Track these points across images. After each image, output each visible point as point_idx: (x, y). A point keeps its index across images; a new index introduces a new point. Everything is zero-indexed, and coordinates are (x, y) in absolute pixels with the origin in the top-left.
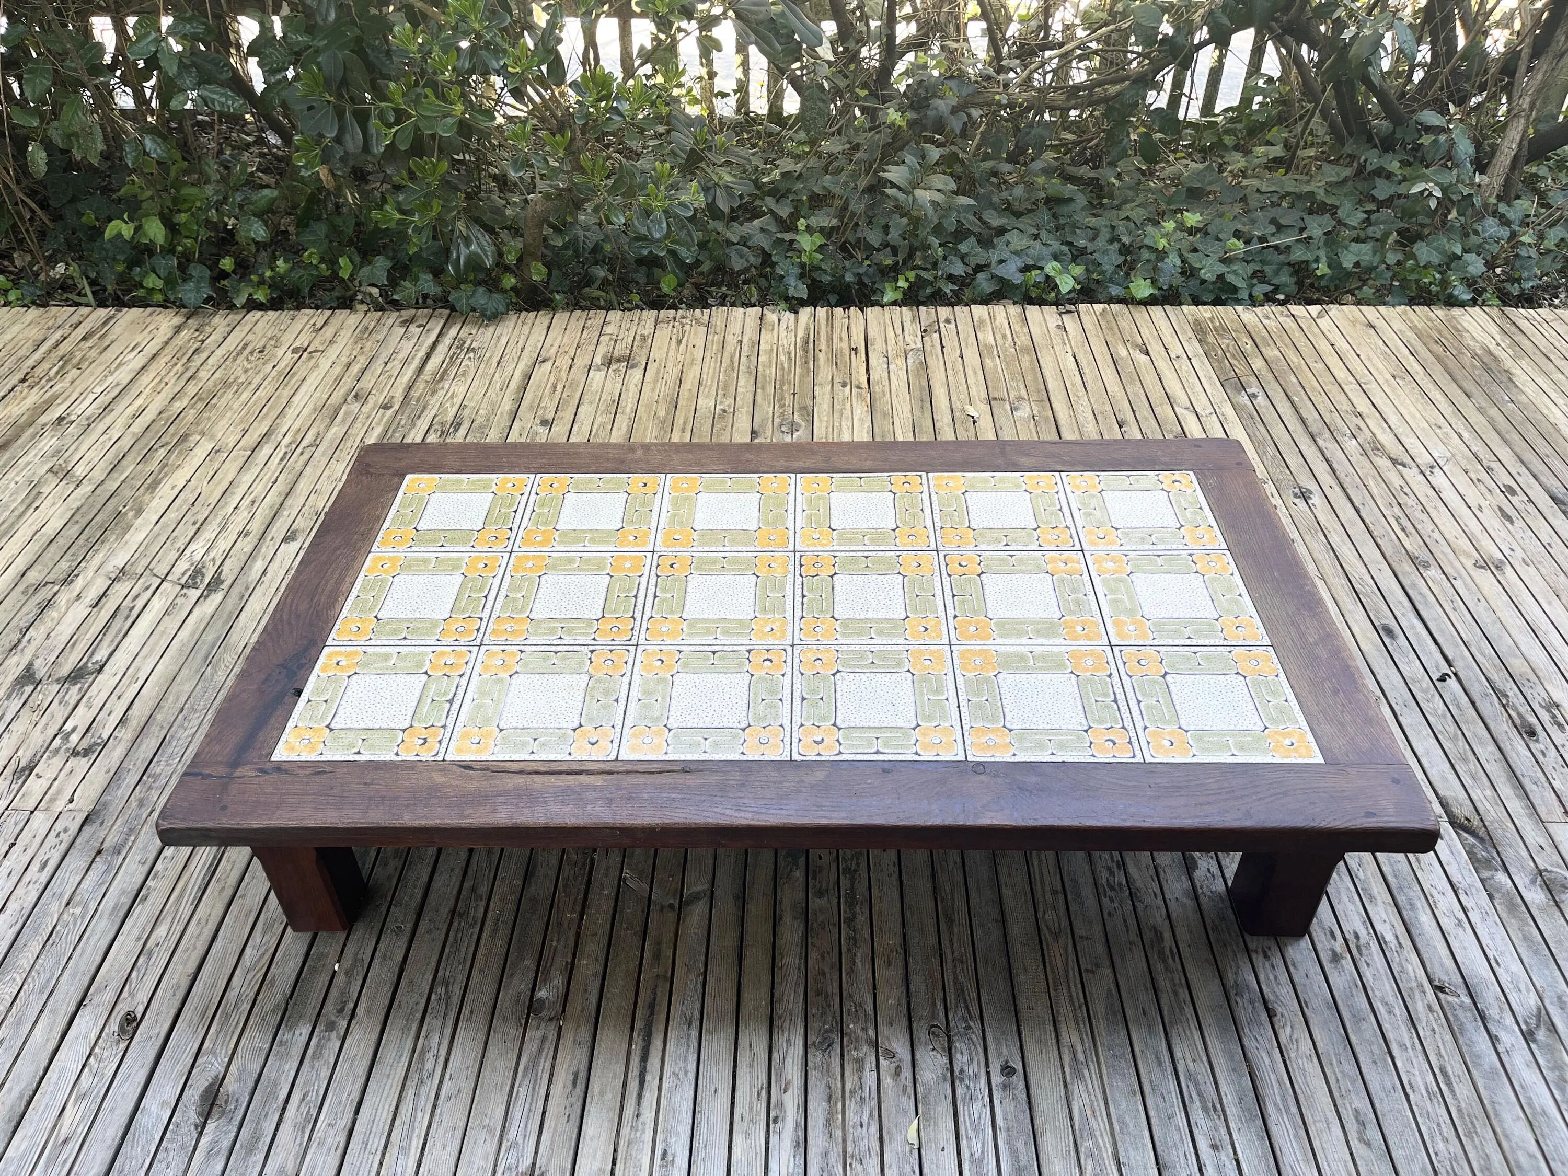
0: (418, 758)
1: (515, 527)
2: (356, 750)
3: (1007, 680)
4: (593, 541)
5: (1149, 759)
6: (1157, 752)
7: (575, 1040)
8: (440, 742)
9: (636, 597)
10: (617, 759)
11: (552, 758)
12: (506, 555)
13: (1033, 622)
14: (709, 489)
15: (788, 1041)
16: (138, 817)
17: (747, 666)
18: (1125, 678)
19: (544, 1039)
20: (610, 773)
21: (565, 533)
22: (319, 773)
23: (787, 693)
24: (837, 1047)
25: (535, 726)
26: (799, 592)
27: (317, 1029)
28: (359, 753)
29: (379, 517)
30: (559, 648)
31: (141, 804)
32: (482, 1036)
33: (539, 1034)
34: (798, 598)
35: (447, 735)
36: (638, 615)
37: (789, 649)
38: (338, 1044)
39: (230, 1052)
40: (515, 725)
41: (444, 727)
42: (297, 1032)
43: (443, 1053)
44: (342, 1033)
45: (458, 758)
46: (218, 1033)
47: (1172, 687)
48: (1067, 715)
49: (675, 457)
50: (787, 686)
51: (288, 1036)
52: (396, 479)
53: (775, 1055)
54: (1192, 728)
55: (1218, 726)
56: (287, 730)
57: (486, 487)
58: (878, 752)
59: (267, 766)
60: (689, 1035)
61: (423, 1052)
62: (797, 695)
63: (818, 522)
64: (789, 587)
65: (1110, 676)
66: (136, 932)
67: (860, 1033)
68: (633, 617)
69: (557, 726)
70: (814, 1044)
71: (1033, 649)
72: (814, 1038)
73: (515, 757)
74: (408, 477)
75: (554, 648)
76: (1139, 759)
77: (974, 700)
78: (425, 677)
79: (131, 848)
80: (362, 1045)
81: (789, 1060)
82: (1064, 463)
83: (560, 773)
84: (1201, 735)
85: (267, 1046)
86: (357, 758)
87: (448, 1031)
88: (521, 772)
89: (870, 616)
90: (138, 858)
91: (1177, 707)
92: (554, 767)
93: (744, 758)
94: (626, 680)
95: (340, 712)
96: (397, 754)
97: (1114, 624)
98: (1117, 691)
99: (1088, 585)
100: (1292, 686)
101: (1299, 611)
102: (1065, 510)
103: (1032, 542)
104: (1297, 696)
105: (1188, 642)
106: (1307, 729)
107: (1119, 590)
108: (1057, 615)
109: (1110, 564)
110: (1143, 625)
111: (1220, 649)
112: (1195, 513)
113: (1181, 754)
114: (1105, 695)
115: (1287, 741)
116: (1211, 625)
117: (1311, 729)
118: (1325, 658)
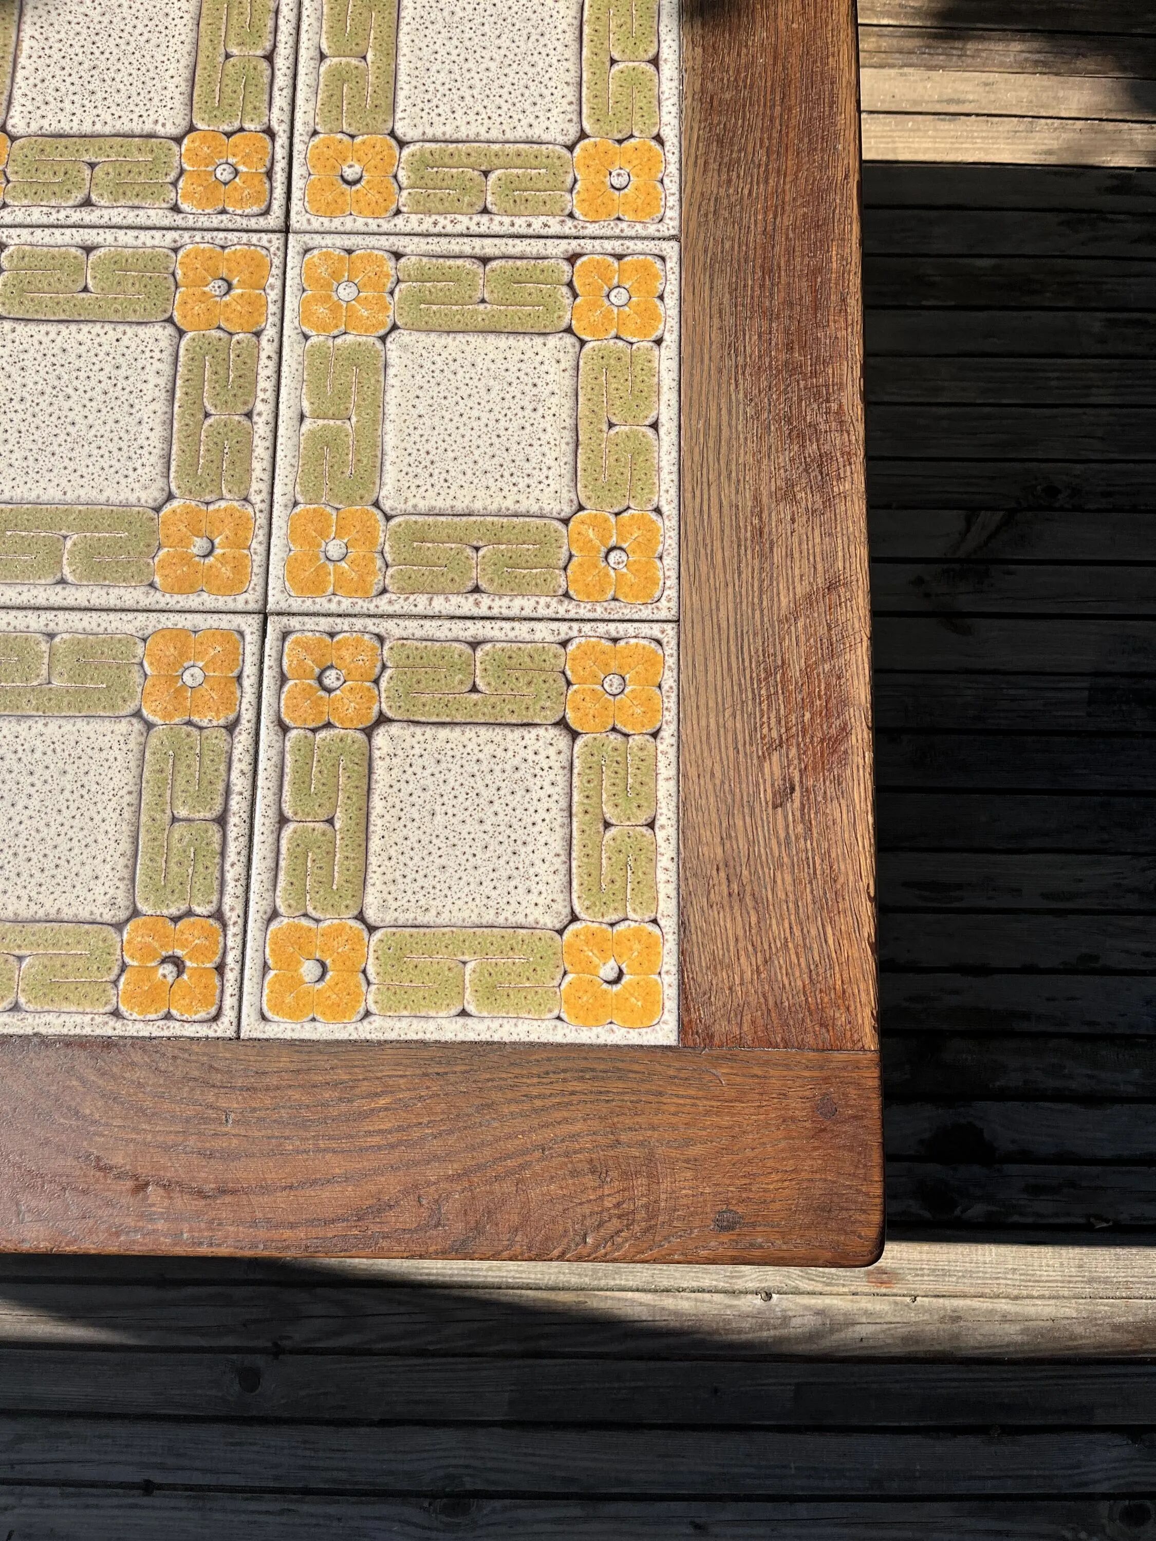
5: (250, 1027)
6: (277, 1007)
18: (268, 733)
47: (380, 767)
48: (87, 871)
54: (389, 918)
55: (456, 910)
65: (231, 728)
71: (60, 622)
76: (225, 1028)
91: (375, 844)
97: (293, 534)
98: (239, 783)
99: (266, 369)
100: (681, 775)
101: (787, 494)
102: (282, 62)
103: (150, 191)
104: (683, 807)
105: (467, 605)
106: (669, 924)
107: (343, 394)
108: (152, 495)
109: (346, 292)
110: (369, 536)
111: (543, 631)
112: (633, 82)
113: (337, 1012)
114: (201, 799)
115: (608, 971)
116: (543, 541)
117: (683, 926)
118: (795, 670)
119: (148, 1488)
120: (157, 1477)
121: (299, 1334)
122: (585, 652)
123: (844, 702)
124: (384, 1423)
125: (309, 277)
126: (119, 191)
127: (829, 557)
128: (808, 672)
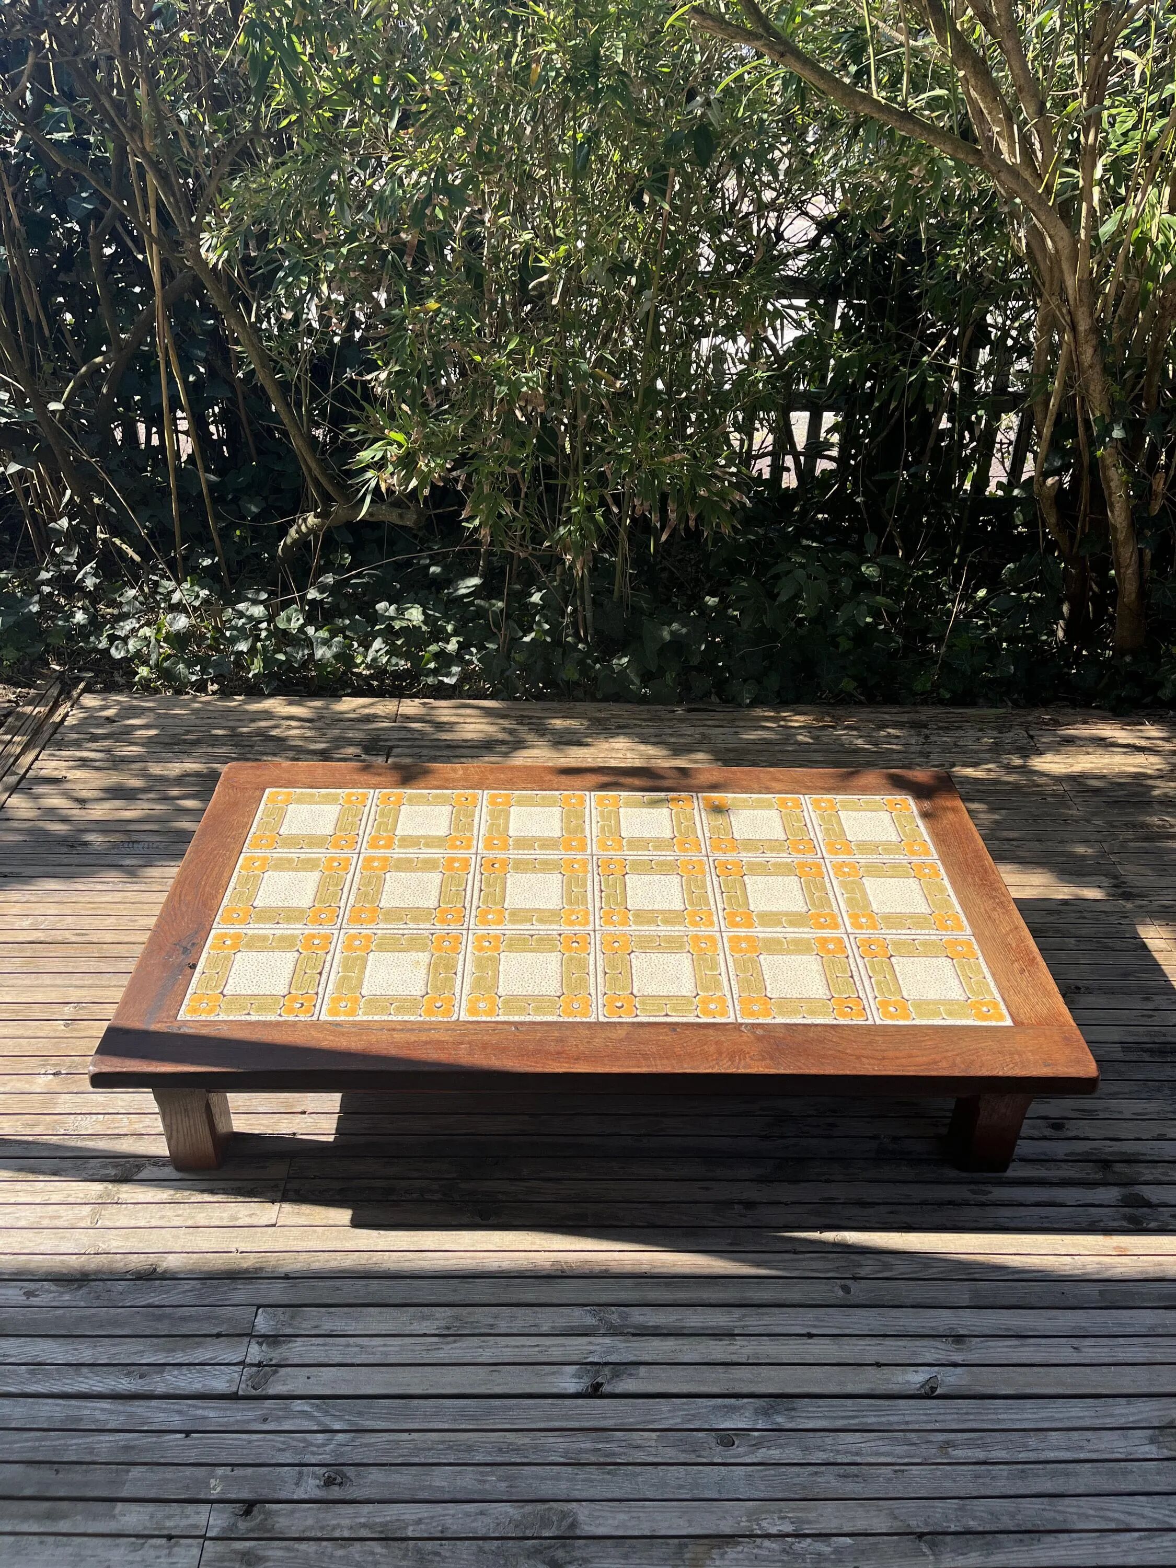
0: (297, 1019)
1: (361, 833)
2: (247, 1012)
3: (765, 960)
4: (427, 845)
5: (878, 1022)
6: (885, 1017)
8: (314, 1006)
9: (465, 890)
10: (457, 1020)
11: (406, 1018)
12: (356, 856)
13: (787, 914)
14: (520, 803)
17: (560, 947)
18: (859, 959)
20: (453, 1030)
21: (403, 839)
23: (592, 967)
25: (391, 994)
26: (597, 888)
28: (249, 1014)
29: (247, 823)
30: (406, 932)
34: (597, 893)
35: (320, 1001)
36: (467, 905)
37: (592, 933)
40: (374, 993)
41: (317, 994)
45: (330, 1019)
47: (896, 967)
48: (815, 988)
49: (491, 777)
50: (592, 962)
52: (258, 793)
54: (912, 998)
55: (932, 995)
56: (187, 997)
57: (334, 800)
58: (667, 1015)
62: (600, 969)
63: (610, 832)
64: (589, 883)
65: (847, 957)
68: (463, 906)
69: (408, 994)
71: (787, 935)
73: (376, 1018)
74: (267, 790)
75: (401, 932)
76: (870, 1022)
77: (741, 975)
78: (296, 954)
82: (808, 788)
83: (413, 1030)
84: (920, 1004)
86: (248, 1018)
88: (382, 1029)
89: (656, 907)
91: (900, 982)
92: (409, 1026)
93: (561, 1019)
94: (461, 957)
95: (230, 981)
96: (280, 1016)
97: (850, 917)
98: (854, 969)
99: (828, 885)
100: (989, 967)
101: (994, 909)
102: (809, 825)
103: (783, 851)
104: (993, 975)
105: (908, 932)
106: (1000, 999)
107: (853, 889)
108: (805, 909)
109: (846, 870)
110: (873, 918)
111: (933, 937)
112: (912, 830)
113: (904, 1018)
114: (844, 971)
115: (985, 1009)
116: (925, 919)
117: (1004, 1000)
118: (1014, 945)
119: (810, 1336)
120: (814, 1331)
121: (863, 1272)
122: (947, 942)
123: (1031, 952)
124: (912, 1307)
125: (834, 867)
126: (772, 850)
127: (1013, 922)
128: (1018, 946)
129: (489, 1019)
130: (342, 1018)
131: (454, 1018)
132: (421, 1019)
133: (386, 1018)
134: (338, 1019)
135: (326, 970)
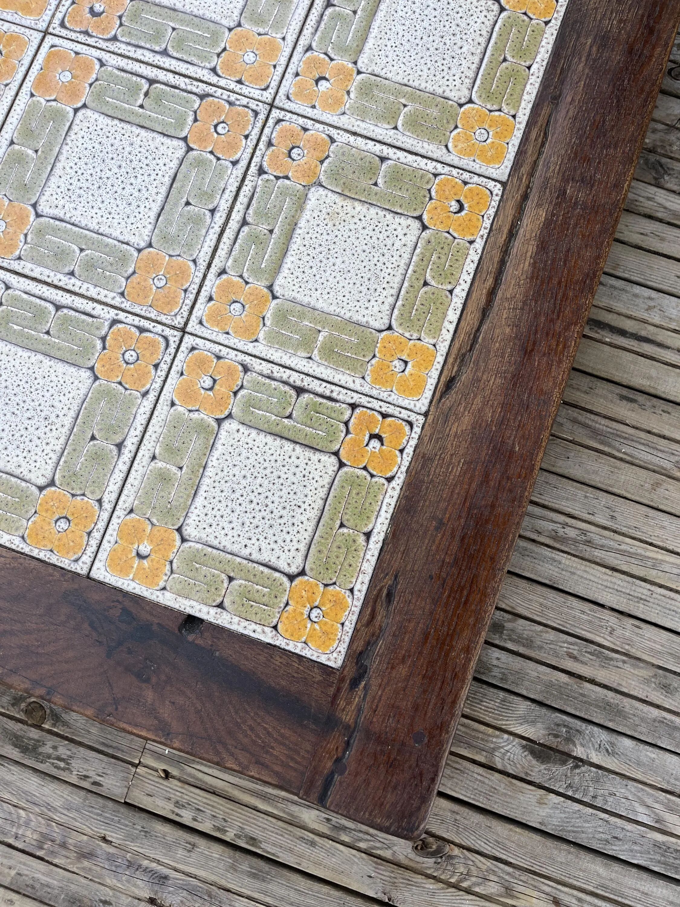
0: (409, 450)
2: (361, 539)
7: (586, 393)
8: (385, 416)
9: (152, 82)
10: (504, 184)
11: (470, 267)
15: (649, 199)
16: (110, 858)
19: (575, 421)
20: (525, 197)
22: (389, 595)
24: (664, 160)
25: (398, 279)
27: (497, 642)
28: (368, 535)
30: (236, 217)
31: (89, 855)
32: (553, 479)
33: (568, 425)
36: (201, 88)
38: (521, 621)
39: (497, 733)
40: (386, 307)
41: (354, 406)
42: (495, 662)
43: (562, 518)
44: (510, 617)
45: (428, 394)
46: (470, 746)
51: (496, 672)
53: (659, 215)
56: (280, 642)
59: (350, 673)
60: (612, 286)
61: (555, 537)
66: (302, 848)
67: (657, 136)
68: (202, 97)
69: (409, 249)
70: (656, 179)
72: (650, 177)
73: (453, 316)
75: (233, 225)
78: (229, 426)
79: (158, 862)
80: (531, 597)
81: (668, 204)
83: (502, 263)
85: (502, 694)
86: (377, 538)
87: (537, 511)
88: (485, 312)
90: (181, 853)
92: (492, 266)
94: (342, 138)
95: (265, 557)
96: (390, 480)
129: (518, 134)
130: (435, 374)
131: (497, 189)
132: (479, 245)
133: (458, 301)
134: (431, 382)
135: (295, 378)
